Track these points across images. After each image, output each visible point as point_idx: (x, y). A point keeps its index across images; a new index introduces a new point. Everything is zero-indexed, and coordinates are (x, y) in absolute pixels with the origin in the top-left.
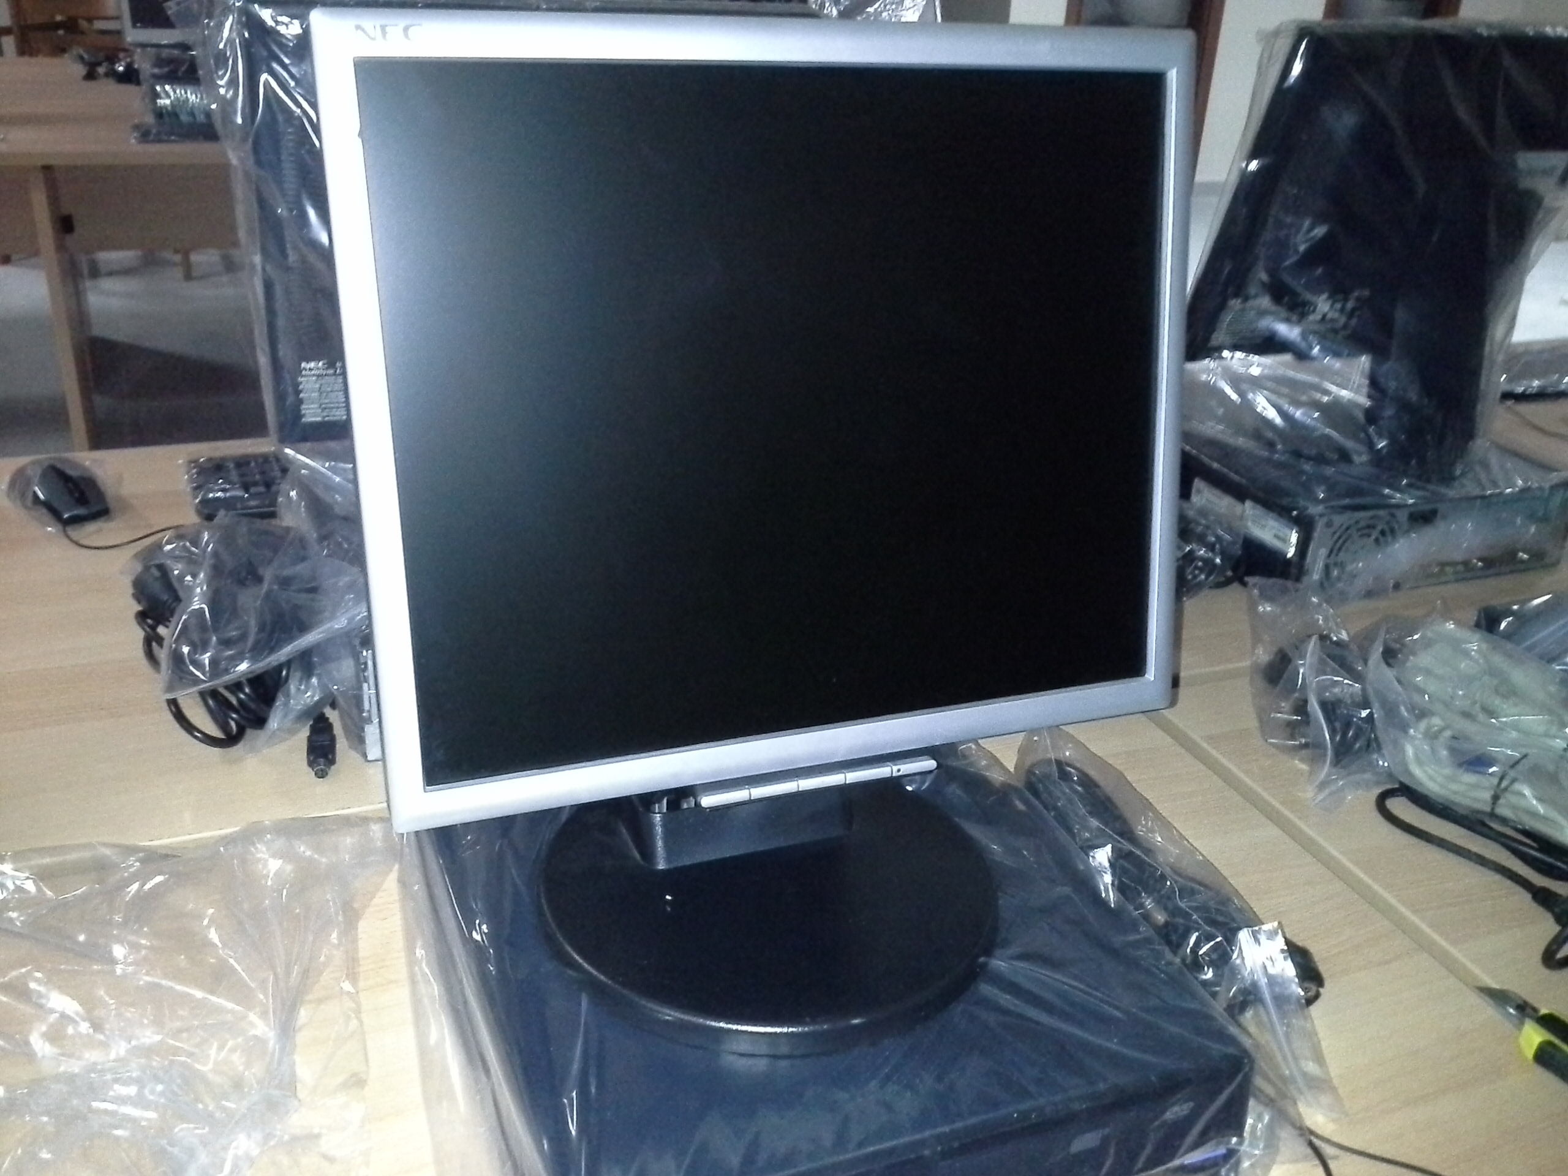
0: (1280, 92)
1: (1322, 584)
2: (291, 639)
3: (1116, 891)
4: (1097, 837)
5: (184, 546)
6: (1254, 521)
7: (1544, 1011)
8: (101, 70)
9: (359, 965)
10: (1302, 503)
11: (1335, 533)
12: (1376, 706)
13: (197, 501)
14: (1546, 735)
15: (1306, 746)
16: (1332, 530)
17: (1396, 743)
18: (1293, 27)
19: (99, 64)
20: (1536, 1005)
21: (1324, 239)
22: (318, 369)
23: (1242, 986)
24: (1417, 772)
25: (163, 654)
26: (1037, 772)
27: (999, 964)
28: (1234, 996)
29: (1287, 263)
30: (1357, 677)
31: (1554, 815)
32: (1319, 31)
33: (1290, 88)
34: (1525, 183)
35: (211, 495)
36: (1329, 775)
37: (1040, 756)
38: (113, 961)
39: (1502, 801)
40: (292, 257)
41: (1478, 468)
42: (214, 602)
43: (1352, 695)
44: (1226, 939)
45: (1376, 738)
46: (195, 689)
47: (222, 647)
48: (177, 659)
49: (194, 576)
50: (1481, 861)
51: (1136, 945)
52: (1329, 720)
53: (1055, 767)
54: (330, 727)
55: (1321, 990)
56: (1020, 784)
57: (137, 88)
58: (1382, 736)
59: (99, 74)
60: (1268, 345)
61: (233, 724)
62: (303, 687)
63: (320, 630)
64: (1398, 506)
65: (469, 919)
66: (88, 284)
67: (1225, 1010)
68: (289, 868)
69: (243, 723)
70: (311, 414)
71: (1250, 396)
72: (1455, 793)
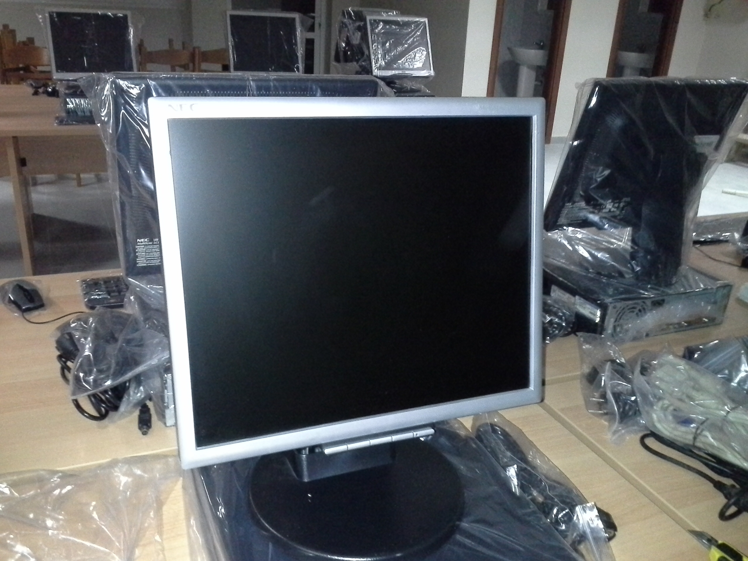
0: (587, 111)
1: (613, 336)
2: (131, 369)
3: (519, 488)
4: (510, 461)
5: (81, 324)
6: (580, 305)
7: (720, 542)
8: (41, 90)
9: (163, 527)
10: (602, 297)
11: (617, 311)
12: (638, 395)
13: (86, 300)
14: (717, 409)
15: (606, 414)
16: (615, 310)
17: (648, 412)
18: (592, 81)
19: (40, 87)
20: (717, 539)
21: (609, 175)
22: (145, 242)
23: (578, 533)
24: (659, 426)
25: (70, 376)
26: (482, 429)
27: (465, 525)
28: (575, 537)
29: (592, 187)
30: (629, 381)
31: (722, 447)
32: (604, 83)
33: (591, 108)
34: (699, 150)
35: (92, 297)
36: (618, 427)
37: (483, 421)
38: (47, 528)
39: (698, 440)
40: (134, 192)
41: (683, 279)
42: (95, 351)
43: (627, 390)
44: (570, 510)
45: (639, 410)
46: (86, 394)
47: (99, 374)
48: (77, 379)
49: (86, 339)
50: (689, 468)
51: (529, 515)
52: (617, 402)
53: (490, 427)
54: (148, 410)
55: (616, 533)
56: (473, 436)
57: (58, 99)
58: (641, 409)
59: (39, 92)
60: (584, 224)
61: (103, 409)
62: (136, 391)
63: (145, 365)
64: (646, 298)
65: (215, 506)
66: (32, 189)
67: (571, 545)
68: (130, 480)
69: (108, 408)
70: (141, 262)
71: (576, 247)
72: (675, 435)
